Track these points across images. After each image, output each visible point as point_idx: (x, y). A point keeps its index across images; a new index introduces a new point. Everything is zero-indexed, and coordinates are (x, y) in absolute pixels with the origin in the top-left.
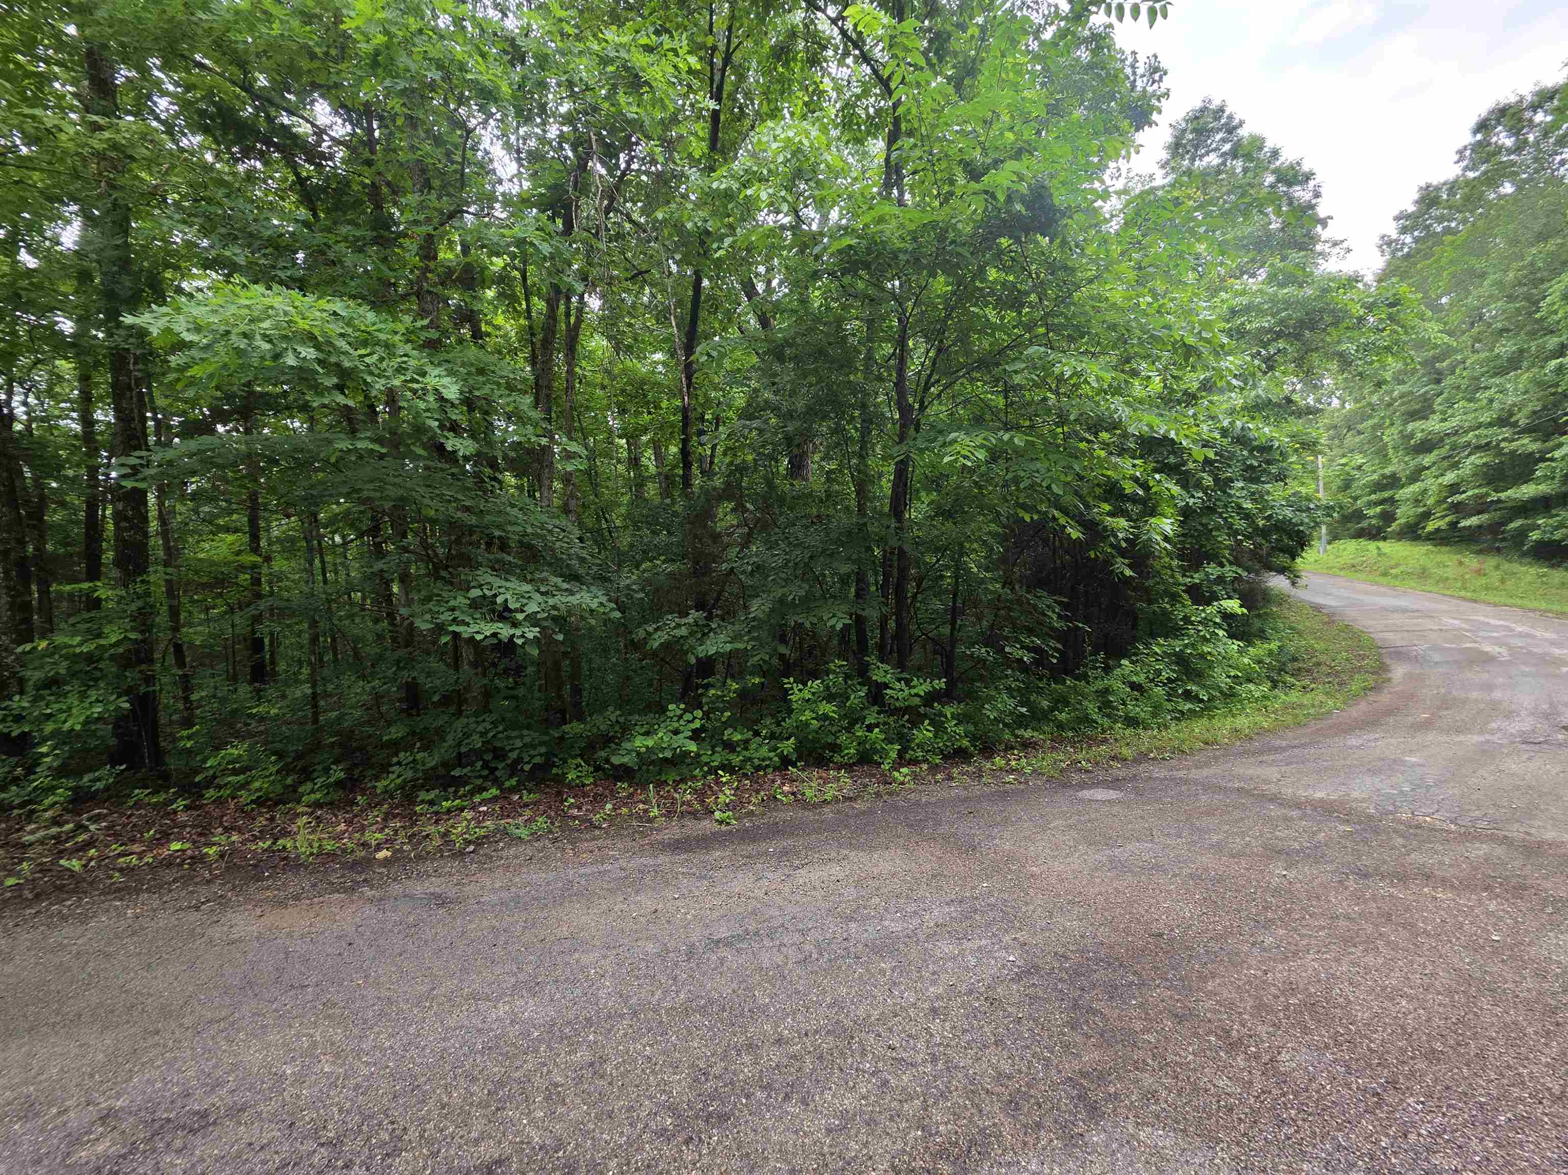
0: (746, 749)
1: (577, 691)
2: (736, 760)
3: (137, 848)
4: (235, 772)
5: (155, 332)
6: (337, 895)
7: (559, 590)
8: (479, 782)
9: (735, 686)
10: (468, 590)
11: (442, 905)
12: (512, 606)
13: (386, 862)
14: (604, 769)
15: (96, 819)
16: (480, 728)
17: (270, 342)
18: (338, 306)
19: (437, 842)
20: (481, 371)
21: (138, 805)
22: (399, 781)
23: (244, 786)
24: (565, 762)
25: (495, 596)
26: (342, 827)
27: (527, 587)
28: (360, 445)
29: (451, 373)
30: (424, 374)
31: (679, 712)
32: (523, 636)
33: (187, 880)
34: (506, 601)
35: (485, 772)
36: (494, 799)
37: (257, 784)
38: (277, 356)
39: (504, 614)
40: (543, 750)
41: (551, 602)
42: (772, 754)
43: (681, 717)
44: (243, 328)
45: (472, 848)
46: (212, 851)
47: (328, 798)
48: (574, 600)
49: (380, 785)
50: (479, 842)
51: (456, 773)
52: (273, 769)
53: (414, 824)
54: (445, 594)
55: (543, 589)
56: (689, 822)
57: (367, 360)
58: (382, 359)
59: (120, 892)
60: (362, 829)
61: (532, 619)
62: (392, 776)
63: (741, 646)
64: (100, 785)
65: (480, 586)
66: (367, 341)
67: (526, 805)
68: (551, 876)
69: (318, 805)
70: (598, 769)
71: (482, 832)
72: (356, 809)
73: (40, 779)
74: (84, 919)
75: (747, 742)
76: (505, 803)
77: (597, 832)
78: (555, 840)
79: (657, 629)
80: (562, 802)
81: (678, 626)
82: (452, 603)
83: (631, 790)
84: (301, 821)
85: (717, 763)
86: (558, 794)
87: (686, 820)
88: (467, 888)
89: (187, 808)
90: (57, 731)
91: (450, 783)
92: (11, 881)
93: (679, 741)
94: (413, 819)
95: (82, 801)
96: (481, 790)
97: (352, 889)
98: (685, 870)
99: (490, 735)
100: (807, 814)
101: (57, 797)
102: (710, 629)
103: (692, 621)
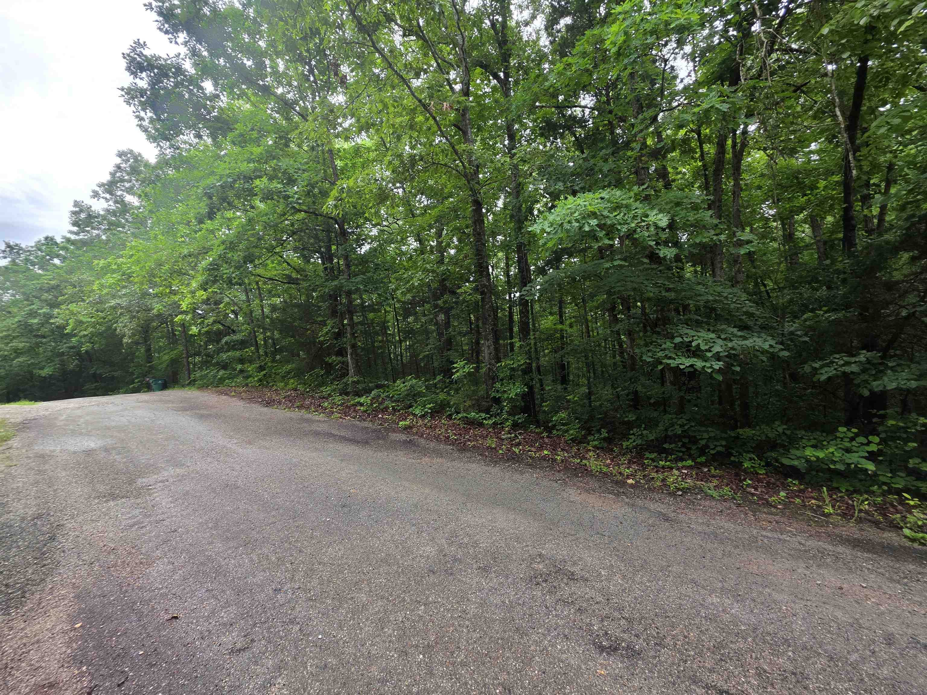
1: (745, 406)
3: (533, 449)
4: (563, 425)
5: (538, 232)
6: (611, 496)
7: (736, 336)
8: (681, 454)
10: (673, 338)
11: (667, 520)
12: (703, 347)
13: (632, 486)
14: (773, 466)
15: (520, 434)
16: (679, 422)
17: (578, 222)
18: (605, 194)
19: (659, 483)
20: (678, 204)
21: (531, 432)
22: (634, 444)
23: (567, 431)
24: (740, 454)
25: (691, 342)
26: (609, 461)
27: (713, 336)
28: (616, 263)
29: (661, 211)
30: (647, 216)
31: (850, 435)
33: (552, 468)
34: (698, 345)
35: (684, 450)
36: (690, 467)
37: (571, 432)
38: (580, 228)
39: (697, 353)
40: (724, 443)
41: (730, 345)
43: (852, 439)
44: (568, 219)
45: (680, 493)
46: (558, 458)
47: (601, 446)
48: (748, 343)
49: (625, 444)
50: (685, 491)
51: (666, 446)
52: (577, 426)
53: (644, 470)
54: (659, 341)
55: (723, 337)
56: (872, 530)
57: (618, 217)
58: (625, 214)
59: (531, 466)
60: (618, 465)
61: (718, 357)
62: (631, 441)
64: (520, 421)
65: (681, 336)
66: (618, 207)
67: (714, 476)
68: (739, 528)
69: (596, 447)
70: (768, 464)
71: (686, 485)
72: (615, 454)
73: (505, 416)
74: (522, 473)
76: (699, 471)
77: (773, 510)
78: (739, 505)
79: (822, 367)
80: (741, 481)
81: (847, 364)
82: (664, 346)
83: (802, 487)
84: (591, 454)
85: (900, 487)
86: (737, 475)
87: (866, 526)
88: (680, 516)
89: (548, 437)
90: (508, 398)
91: (662, 451)
92: (501, 452)
93: (853, 458)
94: (644, 467)
95: (515, 426)
96: (682, 460)
97: (618, 495)
98: (870, 567)
99: (686, 427)
101: (509, 423)
102: (887, 367)
103: (863, 359)
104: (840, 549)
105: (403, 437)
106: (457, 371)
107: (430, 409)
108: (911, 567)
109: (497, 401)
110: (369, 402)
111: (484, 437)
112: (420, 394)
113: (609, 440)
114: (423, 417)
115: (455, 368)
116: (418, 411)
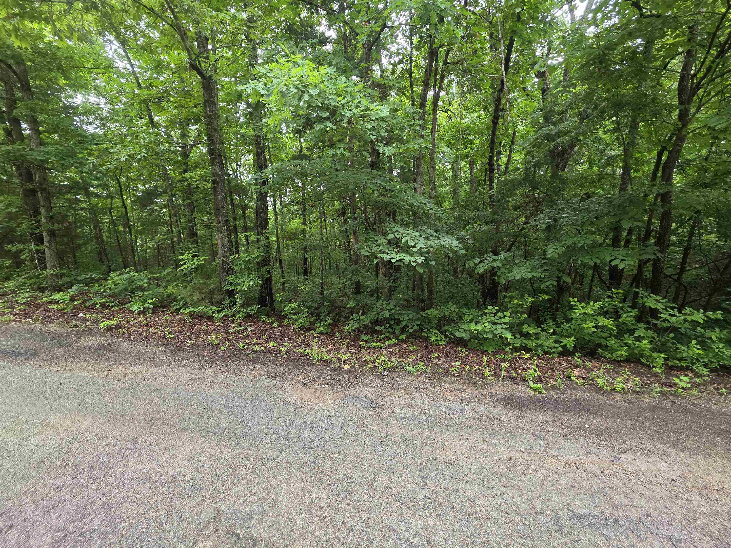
0: (537, 338)
1: (431, 292)
2: (531, 345)
3: (260, 341)
4: (294, 314)
5: (249, 91)
6: (327, 387)
7: (432, 236)
8: (388, 334)
9: (531, 299)
10: (386, 235)
11: (375, 408)
12: (410, 244)
13: (348, 372)
14: (449, 337)
15: (250, 326)
16: (388, 307)
17: (297, 88)
19: (370, 365)
21: (264, 322)
22: (353, 328)
23: (296, 320)
24: (429, 330)
25: (401, 239)
26: (330, 347)
27: (417, 234)
31: (494, 311)
32: (415, 261)
33: (274, 361)
34: (407, 242)
35: (390, 330)
36: (395, 345)
37: (300, 321)
39: (405, 249)
40: (418, 323)
41: (429, 243)
42: (557, 345)
43: (495, 314)
45: (386, 373)
46: (283, 349)
47: (326, 331)
48: (442, 241)
49: (346, 328)
50: (390, 370)
51: (378, 328)
52: (306, 315)
53: (359, 352)
54: (375, 237)
55: (424, 236)
56: (513, 386)
58: (349, 102)
59: (253, 361)
60: (338, 350)
61: (421, 253)
62: (350, 325)
63: (538, 275)
64: (252, 313)
65: (393, 233)
67: (411, 352)
68: (432, 404)
69: (321, 333)
70: (446, 337)
71: (391, 365)
72: (336, 339)
73: (237, 308)
74: (240, 372)
75: (536, 334)
76: (400, 348)
77: (453, 378)
78: (430, 379)
79: (480, 262)
80: (430, 353)
81: (494, 260)
82: (379, 242)
83: (467, 353)
84: (316, 340)
85: (518, 346)
86: (426, 348)
87: (509, 383)
88: (387, 400)
89: (279, 326)
90: (240, 290)
91: (374, 332)
92: (223, 348)
93: (499, 330)
94: (359, 348)
95: (248, 317)
96: (389, 338)
97: (332, 385)
99: (393, 311)
100: (601, 397)
101: (242, 314)
102: (515, 264)
103: (503, 258)
104: (499, 410)
105: (101, 341)
106: (184, 264)
107: (151, 304)
109: (231, 294)
110: (67, 298)
111: (208, 333)
112: (141, 288)
113: (334, 324)
114: (143, 313)
115: (183, 260)
116: (135, 307)
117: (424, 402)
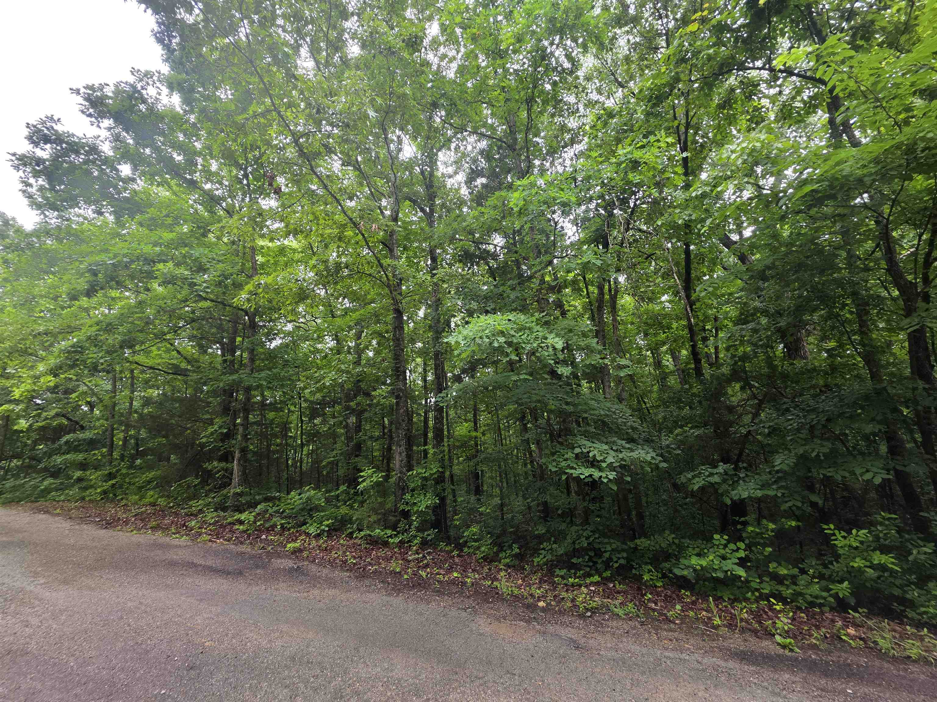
0: (795, 584)
1: (641, 516)
2: (788, 592)
3: (442, 572)
4: (476, 541)
5: (453, 343)
6: (522, 623)
7: (624, 448)
8: (588, 569)
9: (772, 526)
10: (573, 448)
11: (577, 648)
12: (599, 458)
13: (543, 609)
14: (668, 577)
15: (429, 553)
16: (585, 534)
17: (489, 338)
18: (511, 317)
19: (569, 604)
20: (570, 331)
21: (441, 550)
22: (545, 560)
23: (478, 548)
24: (640, 566)
25: (588, 452)
26: (520, 582)
27: (605, 447)
28: (522, 377)
29: (557, 335)
30: (546, 338)
31: (724, 542)
32: (607, 477)
33: (461, 593)
34: (595, 456)
35: (591, 564)
36: (597, 584)
37: (483, 549)
38: (491, 344)
39: (594, 463)
40: (625, 555)
41: (621, 456)
42: (825, 594)
43: (725, 546)
44: (480, 335)
45: (589, 614)
46: (469, 580)
47: (512, 564)
48: (635, 454)
49: (536, 560)
50: (594, 611)
51: (574, 560)
52: (489, 542)
53: (555, 589)
54: (562, 451)
55: (614, 448)
56: (753, 640)
57: (522, 337)
58: (528, 336)
59: (439, 592)
60: (530, 585)
61: (611, 467)
62: (541, 556)
63: (771, 493)
64: (429, 538)
65: (580, 447)
66: (522, 329)
67: (619, 592)
68: (644, 650)
69: (508, 566)
70: (664, 576)
71: (594, 605)
72: (526, 573)
73: (413, 533)
74: (428, 602)
76: (605, 587)
77: (672, 626)
78: (643, 624)
79: (694, 477)
80: (643, 595)
81: (711, 475)
82: (566, 456)
83: (694, 598)
84: (502, 574)
85: (767, 592)
86: (639, 589)
87: (747, 635)
88: (590, 642)
89: (459, 556)
90: (418, 511)
91: (571, 566)
92: (406, 577)
93: (728, 565)
94: (555, 586)
95: (424, 544)
96: (589, 575)
97: (528, 622)
98: (756, 681)
99: (591, 539)
100: (886, 665)
101: (417, 541)
102: (740, 478)
103: (722, 471)
104: (731, 664)
105: (290, 563)
106: (364, 481)
107: (327, 526)
108: (787, 676)
109: (406, 515)
110: (252, 519)
111: (388, 559)
112: (317, 508)
113: (520, 557)
114: (318, 536)
115: (362, 477)
116: (312, 530)
117: (636, 648)
